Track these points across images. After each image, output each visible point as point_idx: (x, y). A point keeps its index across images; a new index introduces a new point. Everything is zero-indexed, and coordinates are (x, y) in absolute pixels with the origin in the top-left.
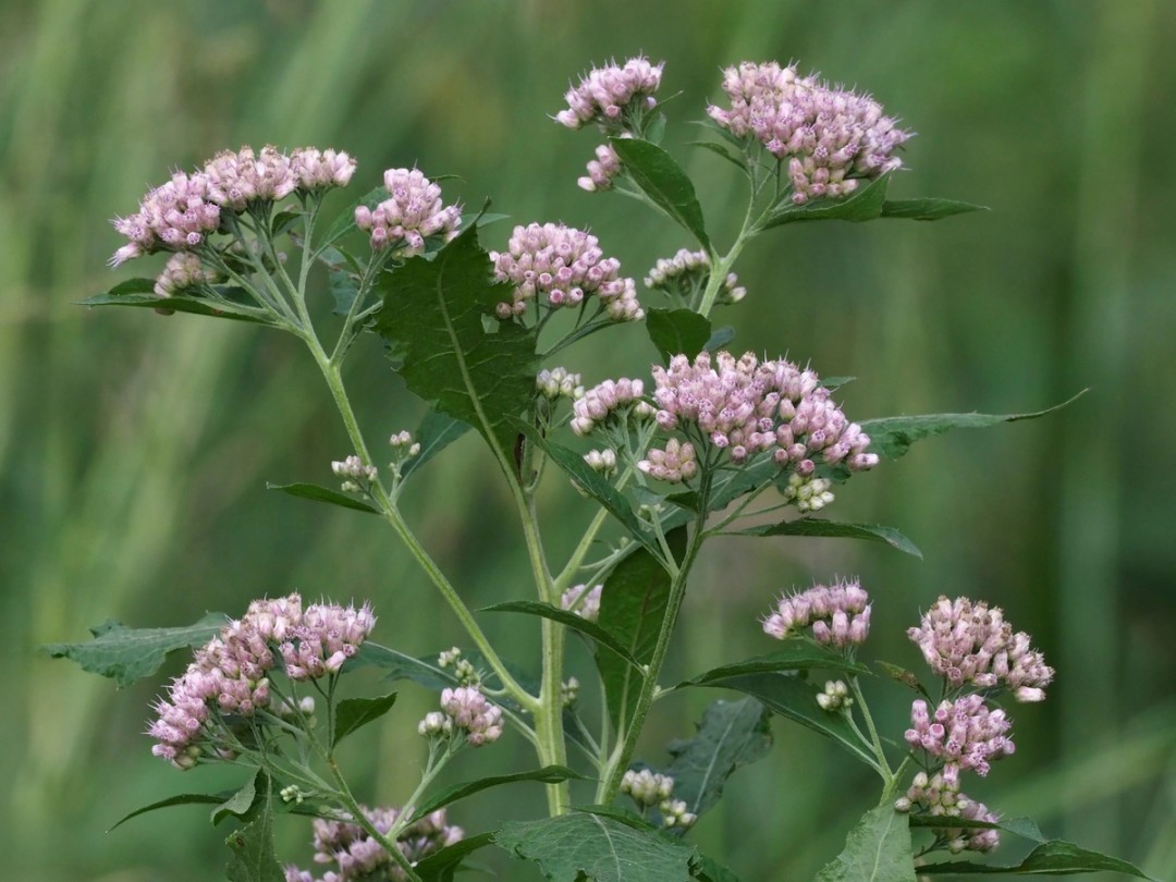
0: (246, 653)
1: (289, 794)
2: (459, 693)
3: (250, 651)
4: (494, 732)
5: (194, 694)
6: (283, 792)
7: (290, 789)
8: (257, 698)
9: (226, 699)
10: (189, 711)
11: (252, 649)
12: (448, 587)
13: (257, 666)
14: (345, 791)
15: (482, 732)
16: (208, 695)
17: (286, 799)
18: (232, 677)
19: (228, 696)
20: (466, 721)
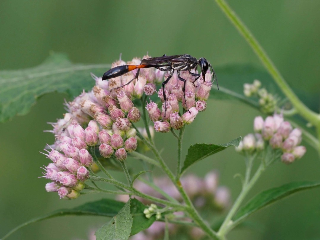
0: (117, 110)
1: (151, 212)
2: (270, 121)
3: (120, 108)
4: (300, 151)
5: (79, 144)
6: (146, 211)
7: (151, 209)
8: (129, 146)
9: (105, 149)
10: (78, 160)
11: (121, 107)
12: (250, 35)
13: (127, 120)
14: (189, 204)
15: (291, 152)
16: (90, 144)
17: (148, 216)
18: (106, 128)
19: (107, 146)
20: (279, 145)
